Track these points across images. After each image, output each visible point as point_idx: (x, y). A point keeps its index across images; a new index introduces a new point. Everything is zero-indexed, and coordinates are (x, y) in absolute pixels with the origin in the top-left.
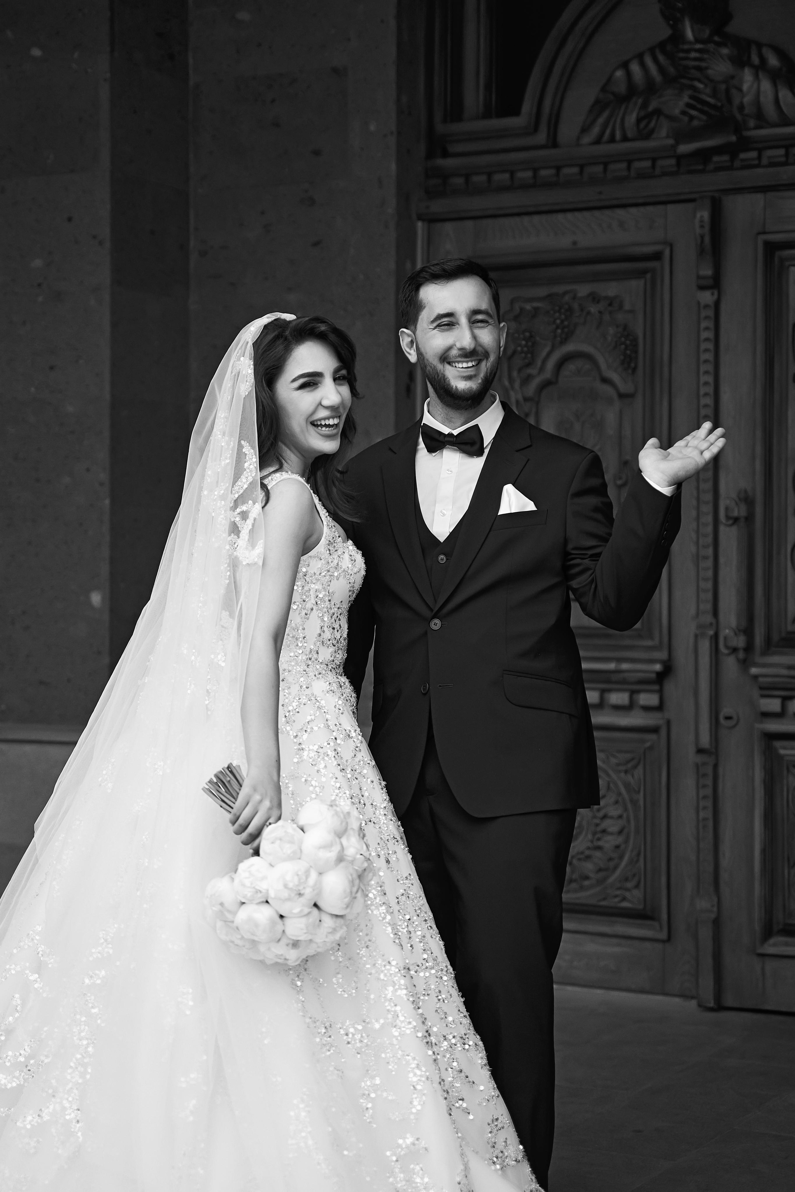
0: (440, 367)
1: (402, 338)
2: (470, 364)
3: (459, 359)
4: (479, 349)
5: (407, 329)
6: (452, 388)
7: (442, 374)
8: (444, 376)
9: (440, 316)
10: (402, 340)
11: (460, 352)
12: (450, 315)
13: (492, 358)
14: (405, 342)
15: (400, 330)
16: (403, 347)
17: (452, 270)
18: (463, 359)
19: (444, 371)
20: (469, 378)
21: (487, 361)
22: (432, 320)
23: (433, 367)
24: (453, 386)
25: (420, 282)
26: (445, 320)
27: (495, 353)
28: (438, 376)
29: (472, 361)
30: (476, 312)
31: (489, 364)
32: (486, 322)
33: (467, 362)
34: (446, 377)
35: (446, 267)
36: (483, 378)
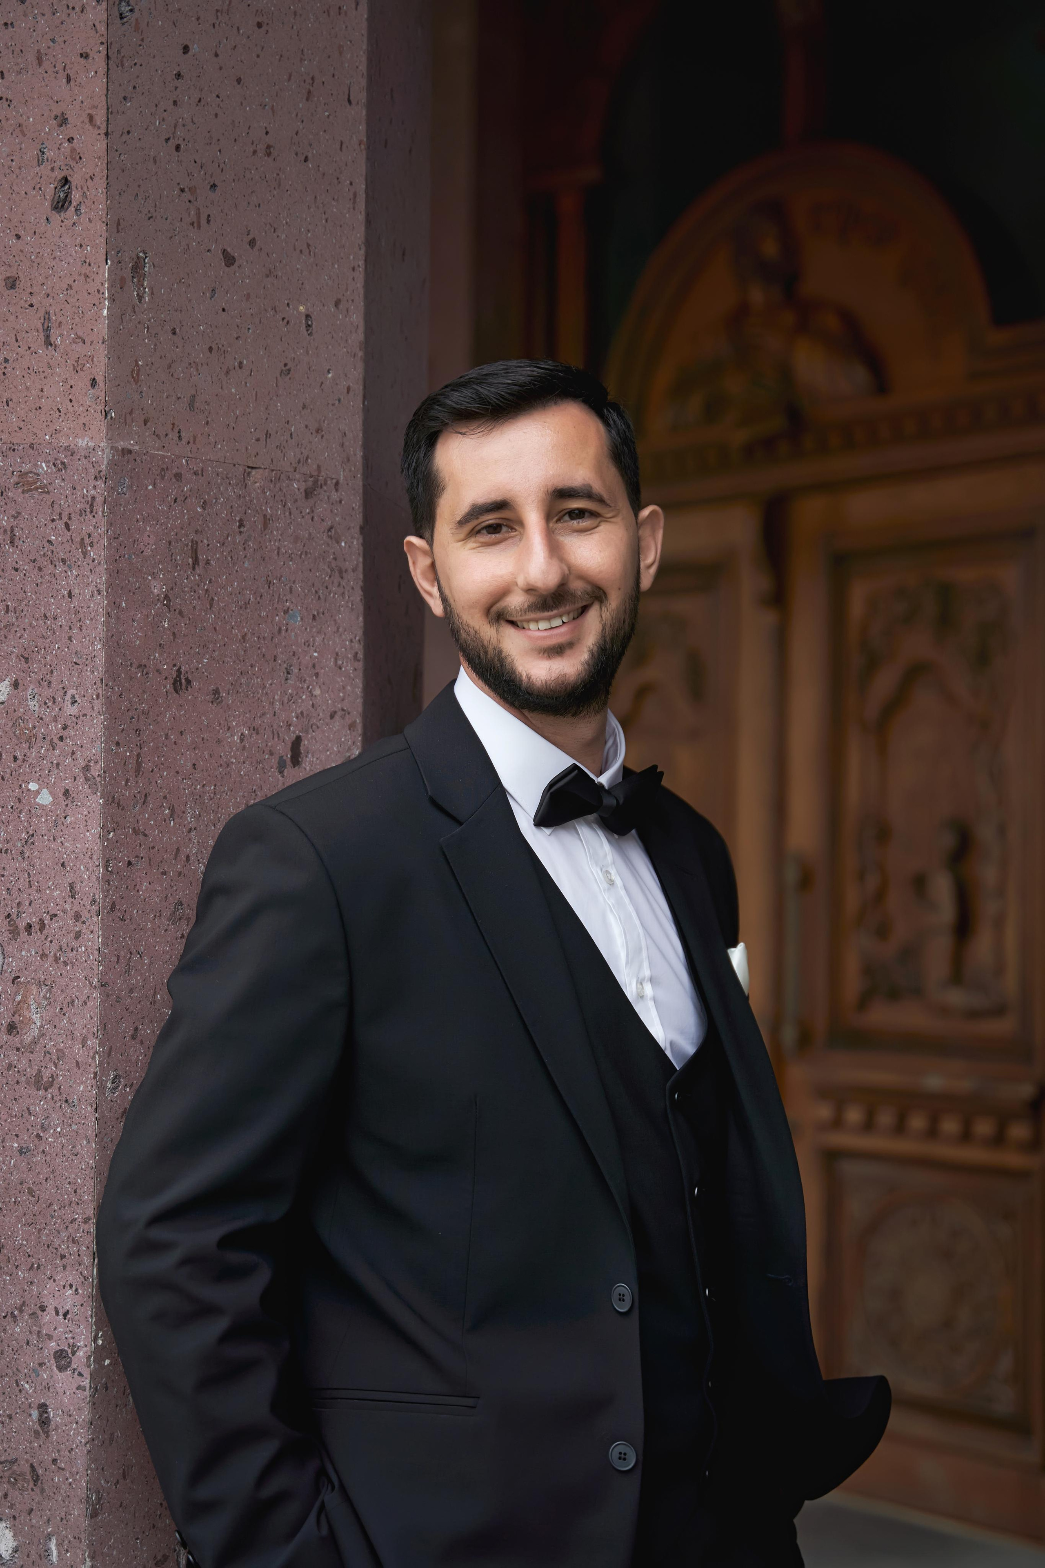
0: (487, 632)
1: (411, 556)
2: (557, 622)
3: (532, 615)
4: (577, 586)
5: (421, 536)
6: (521, 680)
7: (494, 649)
8: (500, 652)
9: (477, 511)
10: (414, 563)
11: (532, 599)
12: (501, 505)
13: (614, 601)
14: (418, 569)
15: (405, 541)
16: (415, 579)
17: (498, 397)
18: (540, 615)
19: (499, 641)
20: (557, 651)
21: (601, 608)
22: (458, 519)
23: (472, 632)
24: (521, 676)
25: (434, 430)
26: (490, 519)
27: (619, 589)
28: (486, 653)
29: (561, 616)
30: (561, 494)
31: (607, 615)
32: (594, 514)
33: (549, 619)
34: (503, 655)
35: (483, 390)
36: (596, 649)
